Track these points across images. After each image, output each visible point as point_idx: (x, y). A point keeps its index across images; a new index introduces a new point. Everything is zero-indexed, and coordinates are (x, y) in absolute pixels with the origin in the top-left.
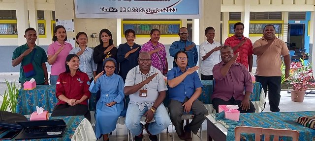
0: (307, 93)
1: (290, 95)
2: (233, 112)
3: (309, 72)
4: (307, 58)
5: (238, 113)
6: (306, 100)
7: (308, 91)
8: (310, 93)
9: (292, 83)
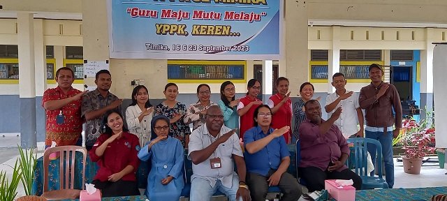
0: (424, 162)
1: (402, 164)
2: (346, 188)
3: (426, 133)
4: (417, 112)
5: (354, 191)
6: (423, 171)
7: (425, 158)
8: (427, 161)
9: (404, 148)
